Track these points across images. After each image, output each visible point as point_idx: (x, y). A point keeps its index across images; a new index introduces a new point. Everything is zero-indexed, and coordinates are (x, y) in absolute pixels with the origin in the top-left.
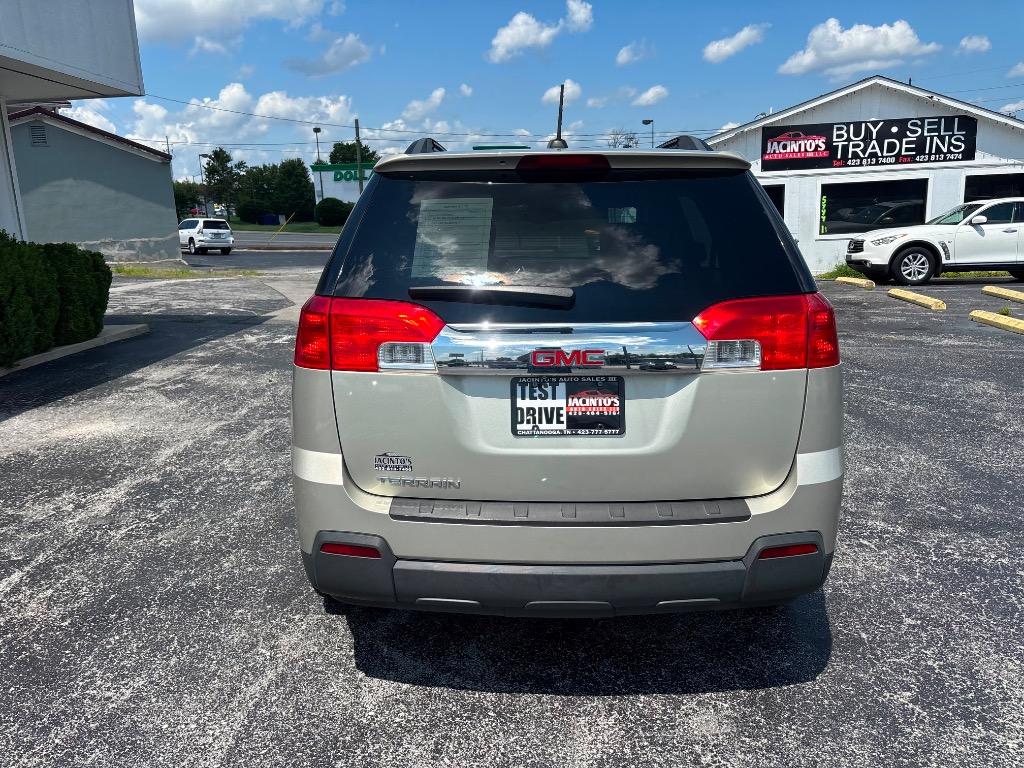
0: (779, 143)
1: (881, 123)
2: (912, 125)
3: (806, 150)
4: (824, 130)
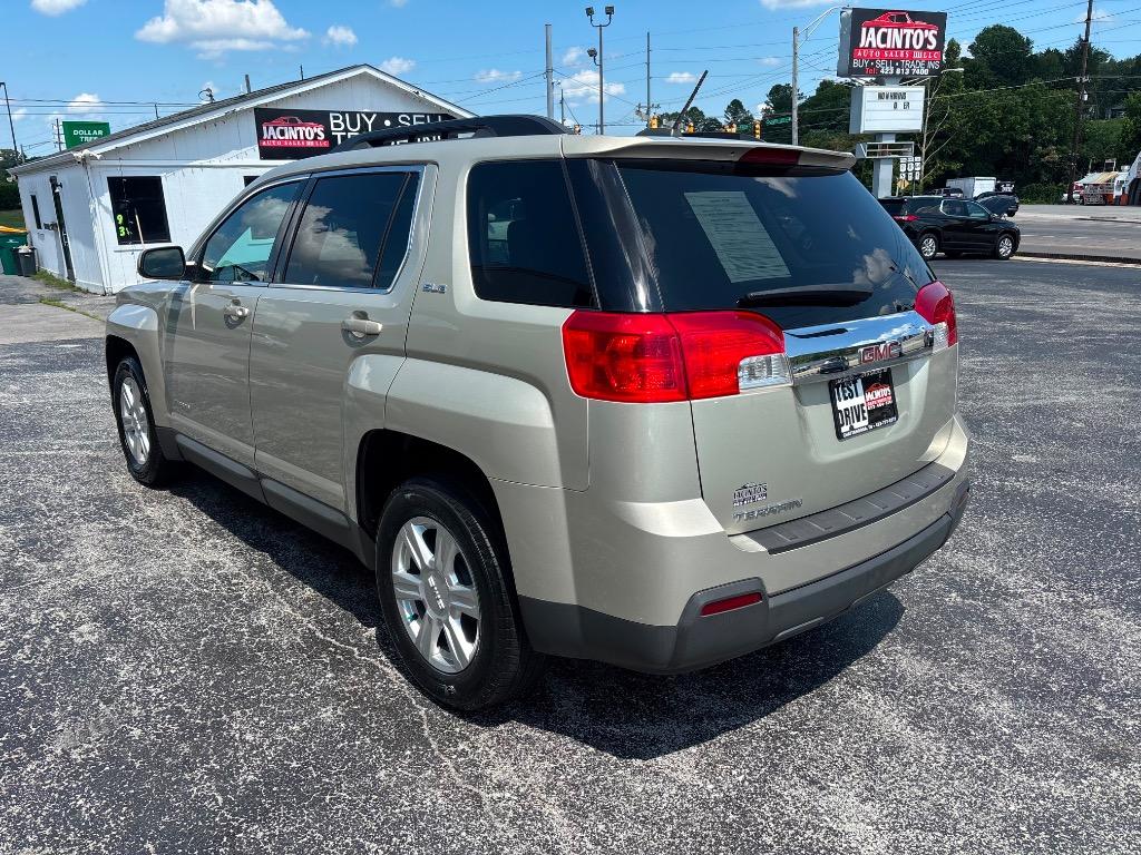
0: (275, 128)
1: (375, 116)
2: (402, 119)
3: (306, 139)
4: (320, 117)
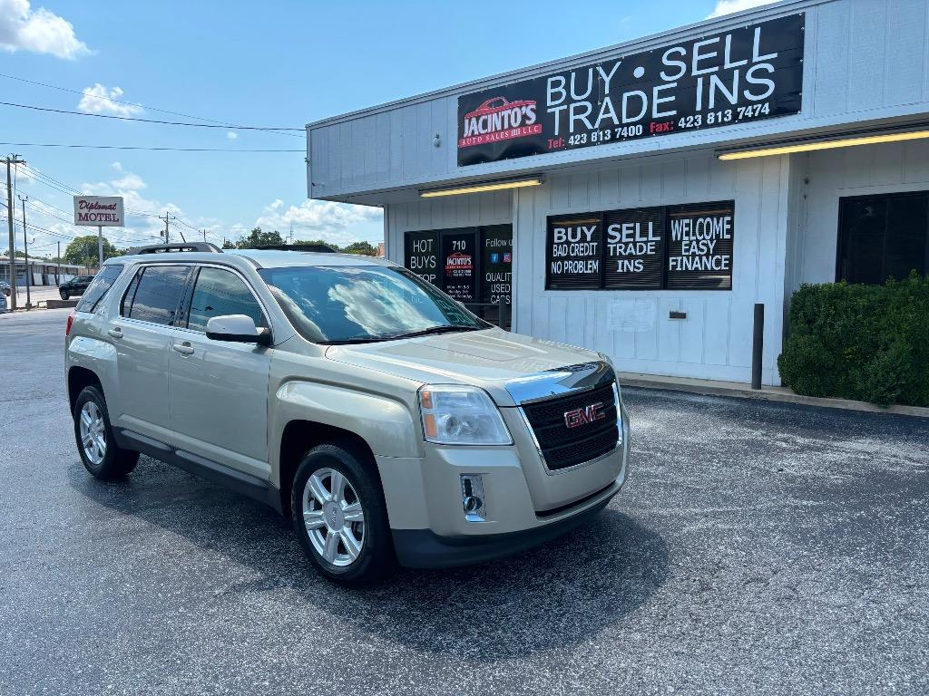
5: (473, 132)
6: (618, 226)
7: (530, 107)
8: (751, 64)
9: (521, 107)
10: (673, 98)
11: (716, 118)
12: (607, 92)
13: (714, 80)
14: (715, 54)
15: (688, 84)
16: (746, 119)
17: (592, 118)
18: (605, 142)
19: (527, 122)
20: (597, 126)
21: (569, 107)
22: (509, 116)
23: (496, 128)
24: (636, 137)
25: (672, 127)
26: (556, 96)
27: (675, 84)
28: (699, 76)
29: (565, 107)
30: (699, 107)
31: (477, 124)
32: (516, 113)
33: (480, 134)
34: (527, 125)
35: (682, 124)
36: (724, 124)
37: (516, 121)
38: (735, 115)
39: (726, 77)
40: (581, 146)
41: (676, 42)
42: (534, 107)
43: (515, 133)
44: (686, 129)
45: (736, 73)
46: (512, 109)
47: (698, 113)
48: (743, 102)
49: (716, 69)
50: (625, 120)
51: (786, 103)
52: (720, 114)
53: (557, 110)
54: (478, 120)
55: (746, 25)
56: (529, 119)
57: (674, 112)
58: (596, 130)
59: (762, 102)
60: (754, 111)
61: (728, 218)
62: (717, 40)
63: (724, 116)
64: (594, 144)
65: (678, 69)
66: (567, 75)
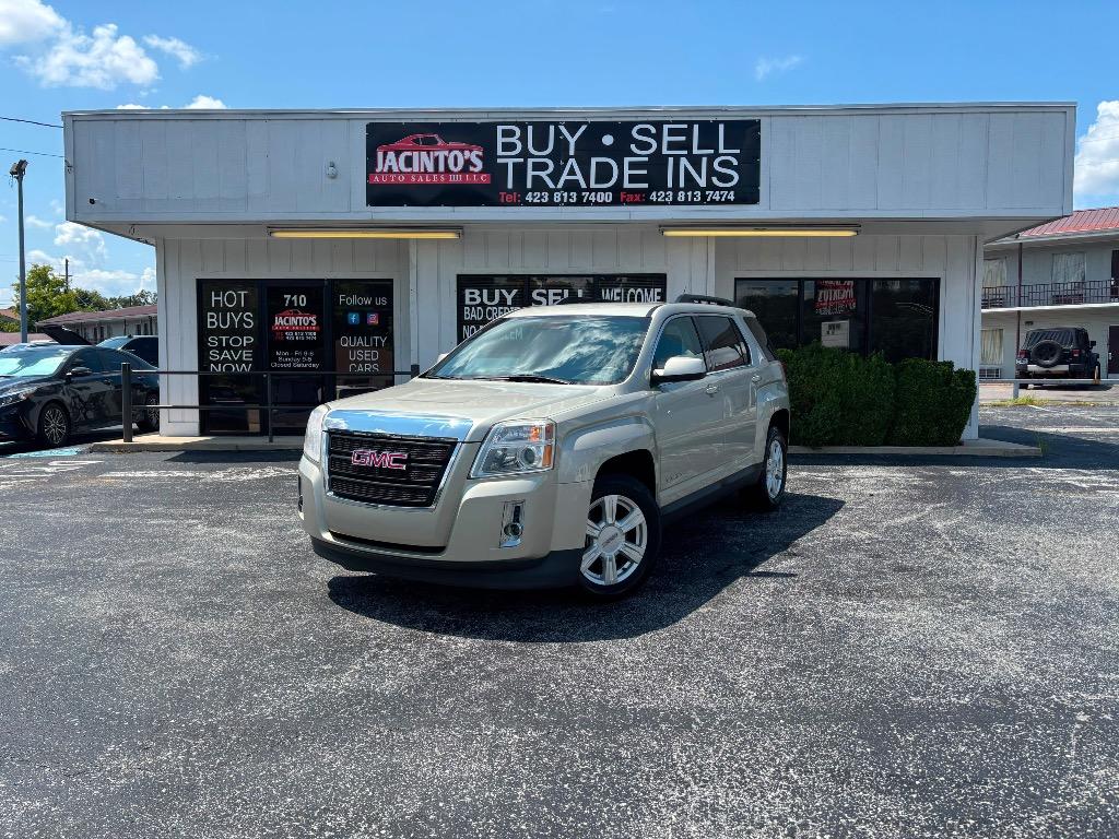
5: (390, 167)
6: (544, 291)
7: (475, 152)
8: (717, 154)
9: (462, 151)
10: (645, 172)
11: (686, 196)
12: (572, 153)
13: (684, 162)
14: (683, 138)
15: (658, 161)
16: (713, 202)
17: (555, 177)
18: (569, 204)
19: (471, 169)
20: (560, 185)
21: (526, 161)
22: (446, 158)
23: (425, 169)
24: (604, 204)
25: (643, 199)
26: (508, 147)
27: (646, 159)
28: (671, 156)
29: (522, 160)
30: (670, 185)
31: (397, 160)
32: (456, 158)
33: (401, 172)
34: (473, 172)
35: (653, 197)
36: (693, 203)
37: (456, 165)
38: (704, 197)
39: (695, 161)
40: (541, 204)
41: (645, 119)
42: (481, 154)
43: (455, 179)
44: (657, 203)
45: (704, 160)
46: (450, 151)
47: (670, 189)
48: (710, 186)
49: (685, 152)
50: (593, 185)
51: (748, 193)
52: (690, 194)
53: (510, 162)
54: (397, 156)
55: (711, 119)
56: (475, 166)
57: (646, 186)
58: (558, 190)
59: (729, 189)
60: (721, 196)
61: (659, 290)
62: (685, 126)
63: (693, 196)
64: (557, 204)
65: (648, 146)
66: (523, 126)
